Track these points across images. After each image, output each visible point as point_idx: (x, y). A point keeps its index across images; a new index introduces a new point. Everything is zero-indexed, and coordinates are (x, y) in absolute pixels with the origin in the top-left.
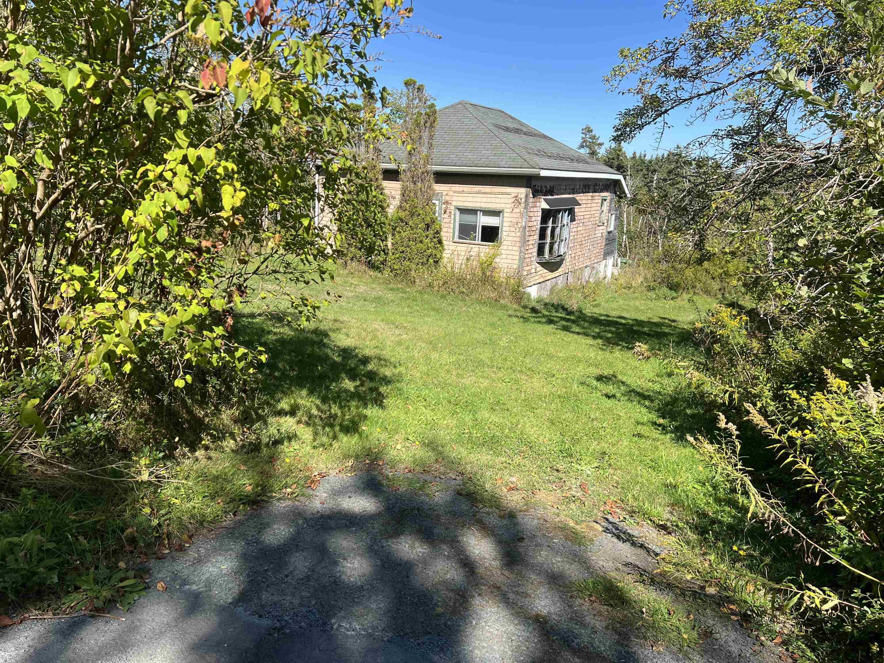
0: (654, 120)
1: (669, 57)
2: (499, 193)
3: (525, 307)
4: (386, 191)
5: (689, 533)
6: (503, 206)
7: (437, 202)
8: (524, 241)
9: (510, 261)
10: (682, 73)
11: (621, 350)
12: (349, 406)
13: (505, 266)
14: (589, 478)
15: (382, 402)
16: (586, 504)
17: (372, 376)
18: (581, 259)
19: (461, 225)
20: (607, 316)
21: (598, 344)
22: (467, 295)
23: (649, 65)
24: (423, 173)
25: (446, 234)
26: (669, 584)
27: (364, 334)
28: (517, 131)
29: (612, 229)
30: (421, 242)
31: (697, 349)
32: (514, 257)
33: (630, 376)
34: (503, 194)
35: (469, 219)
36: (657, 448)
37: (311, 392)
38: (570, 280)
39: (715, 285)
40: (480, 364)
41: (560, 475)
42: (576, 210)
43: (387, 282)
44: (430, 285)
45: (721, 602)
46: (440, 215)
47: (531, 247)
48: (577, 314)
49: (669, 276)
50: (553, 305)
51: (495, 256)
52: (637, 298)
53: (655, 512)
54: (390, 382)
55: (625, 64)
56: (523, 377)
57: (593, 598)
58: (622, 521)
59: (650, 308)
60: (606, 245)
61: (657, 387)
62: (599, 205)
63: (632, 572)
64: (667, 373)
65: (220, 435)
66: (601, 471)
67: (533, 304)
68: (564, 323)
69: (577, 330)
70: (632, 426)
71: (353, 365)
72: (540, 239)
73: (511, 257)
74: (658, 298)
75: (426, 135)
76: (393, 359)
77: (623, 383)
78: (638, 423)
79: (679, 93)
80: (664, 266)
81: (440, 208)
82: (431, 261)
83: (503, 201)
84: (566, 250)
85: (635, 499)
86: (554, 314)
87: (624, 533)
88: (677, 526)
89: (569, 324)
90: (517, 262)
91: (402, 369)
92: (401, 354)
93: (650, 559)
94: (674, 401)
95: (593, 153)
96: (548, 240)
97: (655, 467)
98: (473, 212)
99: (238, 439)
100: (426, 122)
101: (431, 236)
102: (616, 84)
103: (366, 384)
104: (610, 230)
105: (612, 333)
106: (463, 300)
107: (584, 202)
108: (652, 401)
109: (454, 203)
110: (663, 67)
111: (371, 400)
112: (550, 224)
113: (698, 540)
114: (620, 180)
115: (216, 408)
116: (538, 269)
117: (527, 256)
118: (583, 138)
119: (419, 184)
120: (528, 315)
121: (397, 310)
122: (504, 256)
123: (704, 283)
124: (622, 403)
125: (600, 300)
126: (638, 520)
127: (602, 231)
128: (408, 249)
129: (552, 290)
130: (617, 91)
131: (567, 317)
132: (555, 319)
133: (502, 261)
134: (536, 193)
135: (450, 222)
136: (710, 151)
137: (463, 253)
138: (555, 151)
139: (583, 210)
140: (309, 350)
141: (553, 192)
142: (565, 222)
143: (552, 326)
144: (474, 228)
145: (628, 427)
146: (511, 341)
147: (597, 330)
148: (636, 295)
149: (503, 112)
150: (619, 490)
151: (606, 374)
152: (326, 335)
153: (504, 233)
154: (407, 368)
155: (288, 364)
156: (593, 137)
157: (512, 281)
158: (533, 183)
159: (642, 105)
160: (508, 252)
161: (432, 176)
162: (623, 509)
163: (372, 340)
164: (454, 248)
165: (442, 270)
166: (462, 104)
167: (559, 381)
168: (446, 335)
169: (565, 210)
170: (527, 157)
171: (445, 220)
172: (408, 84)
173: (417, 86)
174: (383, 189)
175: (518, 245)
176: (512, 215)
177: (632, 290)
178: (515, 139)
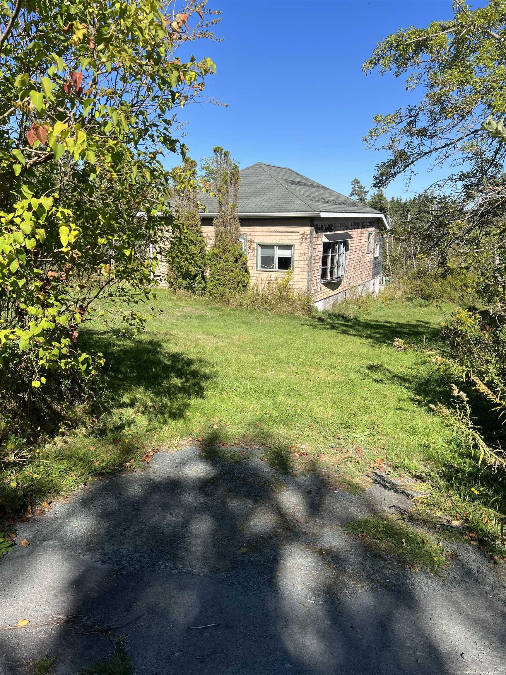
0: (403, 169)
1: (412, 121)
2: (290, 232)
3: (314, 318)
4: (204, 234)
5: (439, 481)
6: (293, 241)
7: (243, 241)
8: (311, 268)
9: (300, 283)
10: (422, 133)
11: (387, 346)
12: (176, 398)
13: (297, 287)
14: (363, 443)
15: (203, 393)
16: (360, 462)
17: (195, 374)
18: (355, 280)
19: (262, 257)
20: (377, 321)
21: (370, 343)
22: (269, 311)
23: (397, 127)
24: (231, 219)
25: (251, 265)
26: (423, 520)
27: (189, 343)
28: (302, 184)
29: (377, 255)
30: (232, 271)
31: (444, 343)
32: (304, 280)
33: (394, 365)
34: (292, 232)
35: (268, 252)
36: (414, 418)
37: (146, 389)
38: (348, 295)
39: (457, 294)
40: (279, 361)
41: (341, 442)
42: (349, 242)
43: (207, 303)
44: (241, 304)
45: (464, 532)
46: (246, 250)
47: (316, 271)
48: (353, 321)
49: (422, 289)
50: (335, 315)
51: (289, 280)
52: (398, 307)
53: (413, 466)
54: (208, 378)
55: (379, 127)
56: (312, 369)
57: (364, 534)
58: (388, 474)
59: (409, 314)
60: (374, 268)
61: (414, 373)
62: (367, 237)
63: (395, 512)
64: (421, 362)
65: (74, 424)
66: (372, 437)
67: (320, 315)
68: (344, 328)
69: (354, 332)
70: (395, 403)
71: (180, 367)
72: (323, 265)
73: (301, 280)
74: (415, 306)
75: (231, 190)
76: (211, 361)
77: (388, 370)
78: (400, 400)
79: (421, 148)
80: (418, 281)
81: (246, 245)
82: (241, 285)
83: (293, 237)
84: (343, 273)
85: (398, 457)
86: (336, 322)
87: (389, 483)
88: (430, 476)
89: (347, 329)
90: (306, 284)
91: (218, 368)
92: (218, 357)
93: (409, 502)
94: (427, 382)
95: (361, 199)
96: (329, 266)
97: (413, 432)
98: (271, 247)
99: (89, 427)
100: (232, 180)
101: (239, 267)
102: (372, 142)
103: (190, 381)
104: (376, 256)
105: (380, 334)
106: (267, 314)
107: (355, 236)
108: (410, 383)
109: (256, 241)
110: (408, 128)
111: (194, 391)
112: (330, 254)
113: (446, 485)
114: (382, 218)
115: (71, 403)
116: (323, 288)
117: (313, 279)
118: (353, 188)
119: (229, 228)
120: (316, 323)
121: (216, 324)
122: (296, 280)
123: (449, 294)
124: (387, 385)
125: (370, 310)
126: (400, 473)
127: (370, 257)
128: (222, 277)
129: (334, 303)
130: (374, 148)
131: (346, 323)
132: (337, 325)
133: (295, 284)
134: (318, 230)
135: (254, 256)
136: (447, 191)
137: (265, 279)
138: (331, 198)
139: (355, 242)
140: (145, 357)
141: (331, 229)
142: (341, 252)
143: (335, 330)
144: (272, 259)
145: (392, 403)
146: (303, 343)
147: (369, 332)
148: (398, 305)
149: (290, 170)
150: (386, 451)
151: (375, 364)
152: (160, 345)
153: (295, 262)
154: (222, 367)
155: (129, 368)
156: (361, 187)
157: (303, 298)
158: (316, 223)
159: (393, 159)
160: (299, 276)
161: (238, 221)
162: (389, 465)
163: (195, 347)
164: (258, 275)
165: (250, 292)
166: (259, 165)
167: (339, 371)
168: (253, 341)
169: (341, 243)
170: (310, 203)
171: (250, 254)
172: (216, 151)
173: (223, 153)
174: (201, 232)
175: (306, 270)
176: (301, 248)
177: (395, 301)
178: (301, 190)
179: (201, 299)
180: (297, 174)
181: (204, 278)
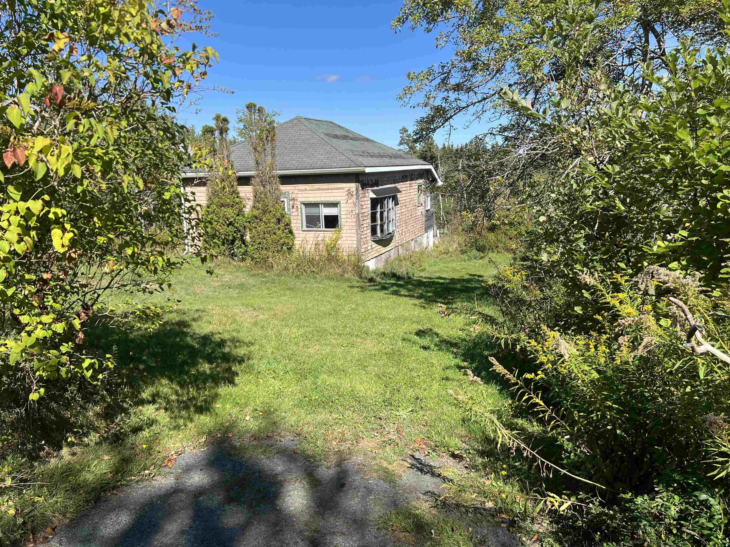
0: (443, 124)
1: (446, 77)
2: (335, 189)
3: (364, 278)
4: (241, 195)
6: (339, 198)
7: (285, 200)
8: (359, 225)
9: (350, 242)
10: (458, 87)
12: (204, 388)
13: (347, 246)
14: (405, 422)
15: (233, 379)
16: (400, 444)
17: (226, 357)
18: (408, 235)
19: (307, 217)
20: (430, 278)
21: (421, 303)
22: (317, 273)
23: (430, 84)
24: (270, 178)
25: (296, 225)
26: (457, 505)
28: (345, 137)
29: (429, 208)
30: (275, 234)
32: (353, 239)
33: (444, 328)
34: (337, 189)
35: (313, 211)
37: (171, 380)
38: (400, 252)
40: (324, 333)
41: (382, 422)
42: (398, 196)
43: (248, 270)
44: (286, 269)
45: (495, 513)
46: (289, 210)
47: (365, 229)
48: (406, 279)
49: (476, 241)
50: (387, 274)
51: (337, 239)
52: (453, 260)
53: (453, 443)
55: (413, 85)
56: (358, 340)
57: (395, 528)
58: (426, 456)
59: (464, 268)
60: (426, 221)
61: (464, 335)
62: (416, 190)
63: (429, 499)
66: (415, 414)
67: (371, 275)
68: (395, 288)
69: (405, 293)
70: (442, 372)
71: (210, 350)
72: (372, 222)
73: (350, 239)
74: (470, 259)
75: (268, 147)
76: (246, 340)
78: (447, 368)
79: (458, 102)
81: (288, 204)
82: (285, 248)
83: (338, 194)
84: (394, 228)
85: (439, 434)
86: (387, 281)
87: (426, 466)
88: (469, 453)
89: (398, 288)
90: (355, 242)
93: (444, 485)
96: (379, 222)
98: (316, 205)
100: (267, 136)
101: (282, 228)
102: (406, 100)
103: (221, 365)
104: (427, 209)
105: (432, 292)
106: (315, 278)
107: (404, 189)
108: (459, 348)
109: (300, 199)
110: (442, 85)
112: (379, 210)
114: (431, 169)
115: (83, 407)
116: (373, 246)
117: (363, 237)
118: (401, 137)
119: (268, 187)
120: (367, 284)
121: (258, 293)
122: (344, 239)
124: (435, 353)
125: (425, 265)
126: (439, 452)
127: (421, 209)
128: (264, 241)
129: (386, 261)
130: (409, 106)
131: (398, 283)
132: (387, 286)
133: (344, 242)
134: (364, 186)
135: (298, 215)
137: (312, 239)
138: (376, 151)
139: (404, 195)
140: (171, 341)
141: (378, 183)
142: (390, 206)
143: (385, 292)
144: (318, 218)
145: (438, 372)
146: (352, 309)
147: (421, 292)
148: (452, 258)
149: (332, 123)
150: (427, 428)
151: (425, 328)
153: (343, 220)
156: (409, 136)
157: (353, 258)
158: (361, 178)
159: (431, 114)
160: (347, 235)
161: (278, 179)
162: (429, 444)
163: (231, 323)
164: (304, 235)
165: (295, 254)
166: (298, 119)
167: (387, 340)
168: (298, 311)
169: (389, 197)
170: (353, 158)
171: (294, 214)
172: (250, 107)
173: (257, 108)
174: (238, 193)
175: (354, 228)
176: (347, 205)
177: (449, 254)
178: (343, 145)
179: (242, 264)
180: (339, 127)
181: (244, 242)
